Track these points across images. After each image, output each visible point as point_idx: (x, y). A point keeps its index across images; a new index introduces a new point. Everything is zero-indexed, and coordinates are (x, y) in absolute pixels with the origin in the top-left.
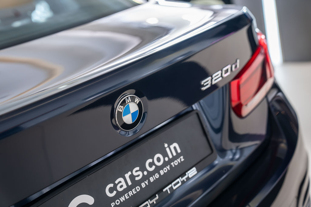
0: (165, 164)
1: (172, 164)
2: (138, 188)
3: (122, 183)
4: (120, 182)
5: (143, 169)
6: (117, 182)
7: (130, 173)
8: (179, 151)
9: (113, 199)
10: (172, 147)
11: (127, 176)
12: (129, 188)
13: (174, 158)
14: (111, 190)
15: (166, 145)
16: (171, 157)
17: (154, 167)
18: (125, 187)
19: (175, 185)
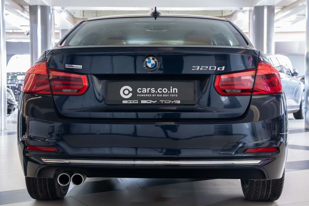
0: (167, 93)
1: (171, 95)
2: (150, 95)
3: (145, 90)
4: (144, 90)
5: (156, 90)
6: (143, 89)
7: (150, 89)
8: (177, 92)
9: (139, 94)
10: (174, 89)
11: (148, 89)
12: (147, 93)
13: (172, 93)
14: (140, 90)
15: (171, 87)
16: (171, 92)
17: (161, 92)
18: (146, 92)
19: (166, 102)
